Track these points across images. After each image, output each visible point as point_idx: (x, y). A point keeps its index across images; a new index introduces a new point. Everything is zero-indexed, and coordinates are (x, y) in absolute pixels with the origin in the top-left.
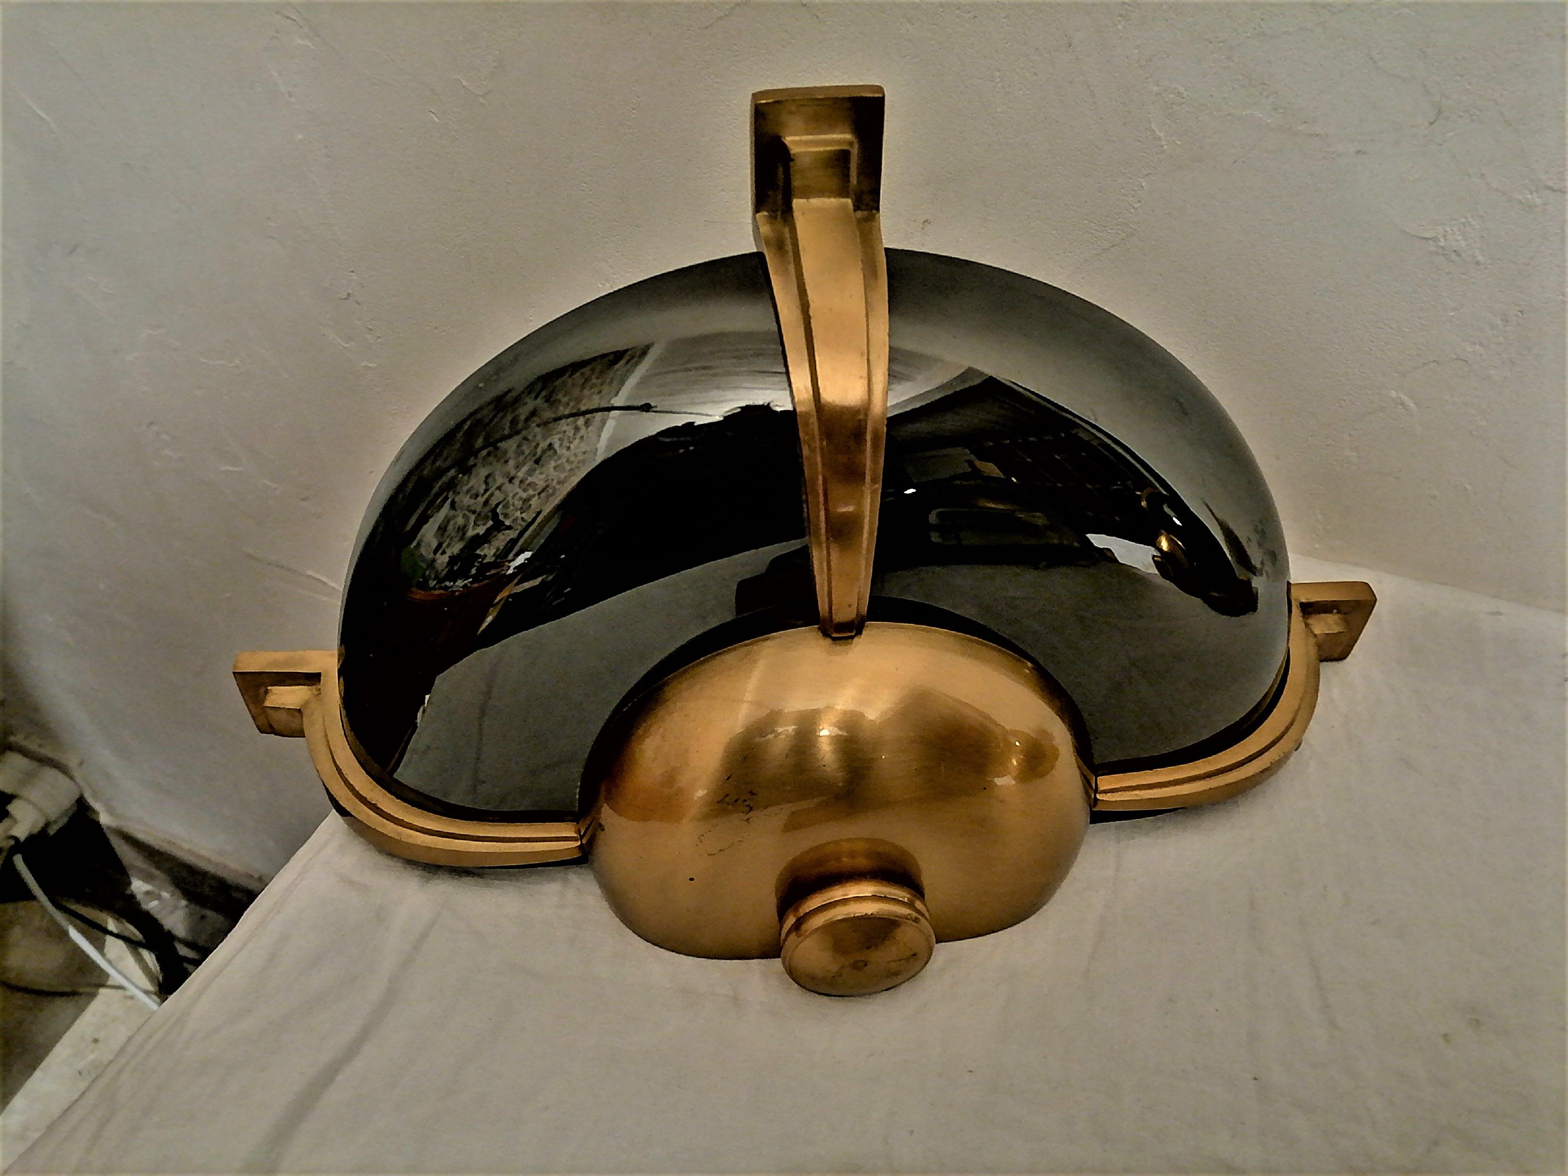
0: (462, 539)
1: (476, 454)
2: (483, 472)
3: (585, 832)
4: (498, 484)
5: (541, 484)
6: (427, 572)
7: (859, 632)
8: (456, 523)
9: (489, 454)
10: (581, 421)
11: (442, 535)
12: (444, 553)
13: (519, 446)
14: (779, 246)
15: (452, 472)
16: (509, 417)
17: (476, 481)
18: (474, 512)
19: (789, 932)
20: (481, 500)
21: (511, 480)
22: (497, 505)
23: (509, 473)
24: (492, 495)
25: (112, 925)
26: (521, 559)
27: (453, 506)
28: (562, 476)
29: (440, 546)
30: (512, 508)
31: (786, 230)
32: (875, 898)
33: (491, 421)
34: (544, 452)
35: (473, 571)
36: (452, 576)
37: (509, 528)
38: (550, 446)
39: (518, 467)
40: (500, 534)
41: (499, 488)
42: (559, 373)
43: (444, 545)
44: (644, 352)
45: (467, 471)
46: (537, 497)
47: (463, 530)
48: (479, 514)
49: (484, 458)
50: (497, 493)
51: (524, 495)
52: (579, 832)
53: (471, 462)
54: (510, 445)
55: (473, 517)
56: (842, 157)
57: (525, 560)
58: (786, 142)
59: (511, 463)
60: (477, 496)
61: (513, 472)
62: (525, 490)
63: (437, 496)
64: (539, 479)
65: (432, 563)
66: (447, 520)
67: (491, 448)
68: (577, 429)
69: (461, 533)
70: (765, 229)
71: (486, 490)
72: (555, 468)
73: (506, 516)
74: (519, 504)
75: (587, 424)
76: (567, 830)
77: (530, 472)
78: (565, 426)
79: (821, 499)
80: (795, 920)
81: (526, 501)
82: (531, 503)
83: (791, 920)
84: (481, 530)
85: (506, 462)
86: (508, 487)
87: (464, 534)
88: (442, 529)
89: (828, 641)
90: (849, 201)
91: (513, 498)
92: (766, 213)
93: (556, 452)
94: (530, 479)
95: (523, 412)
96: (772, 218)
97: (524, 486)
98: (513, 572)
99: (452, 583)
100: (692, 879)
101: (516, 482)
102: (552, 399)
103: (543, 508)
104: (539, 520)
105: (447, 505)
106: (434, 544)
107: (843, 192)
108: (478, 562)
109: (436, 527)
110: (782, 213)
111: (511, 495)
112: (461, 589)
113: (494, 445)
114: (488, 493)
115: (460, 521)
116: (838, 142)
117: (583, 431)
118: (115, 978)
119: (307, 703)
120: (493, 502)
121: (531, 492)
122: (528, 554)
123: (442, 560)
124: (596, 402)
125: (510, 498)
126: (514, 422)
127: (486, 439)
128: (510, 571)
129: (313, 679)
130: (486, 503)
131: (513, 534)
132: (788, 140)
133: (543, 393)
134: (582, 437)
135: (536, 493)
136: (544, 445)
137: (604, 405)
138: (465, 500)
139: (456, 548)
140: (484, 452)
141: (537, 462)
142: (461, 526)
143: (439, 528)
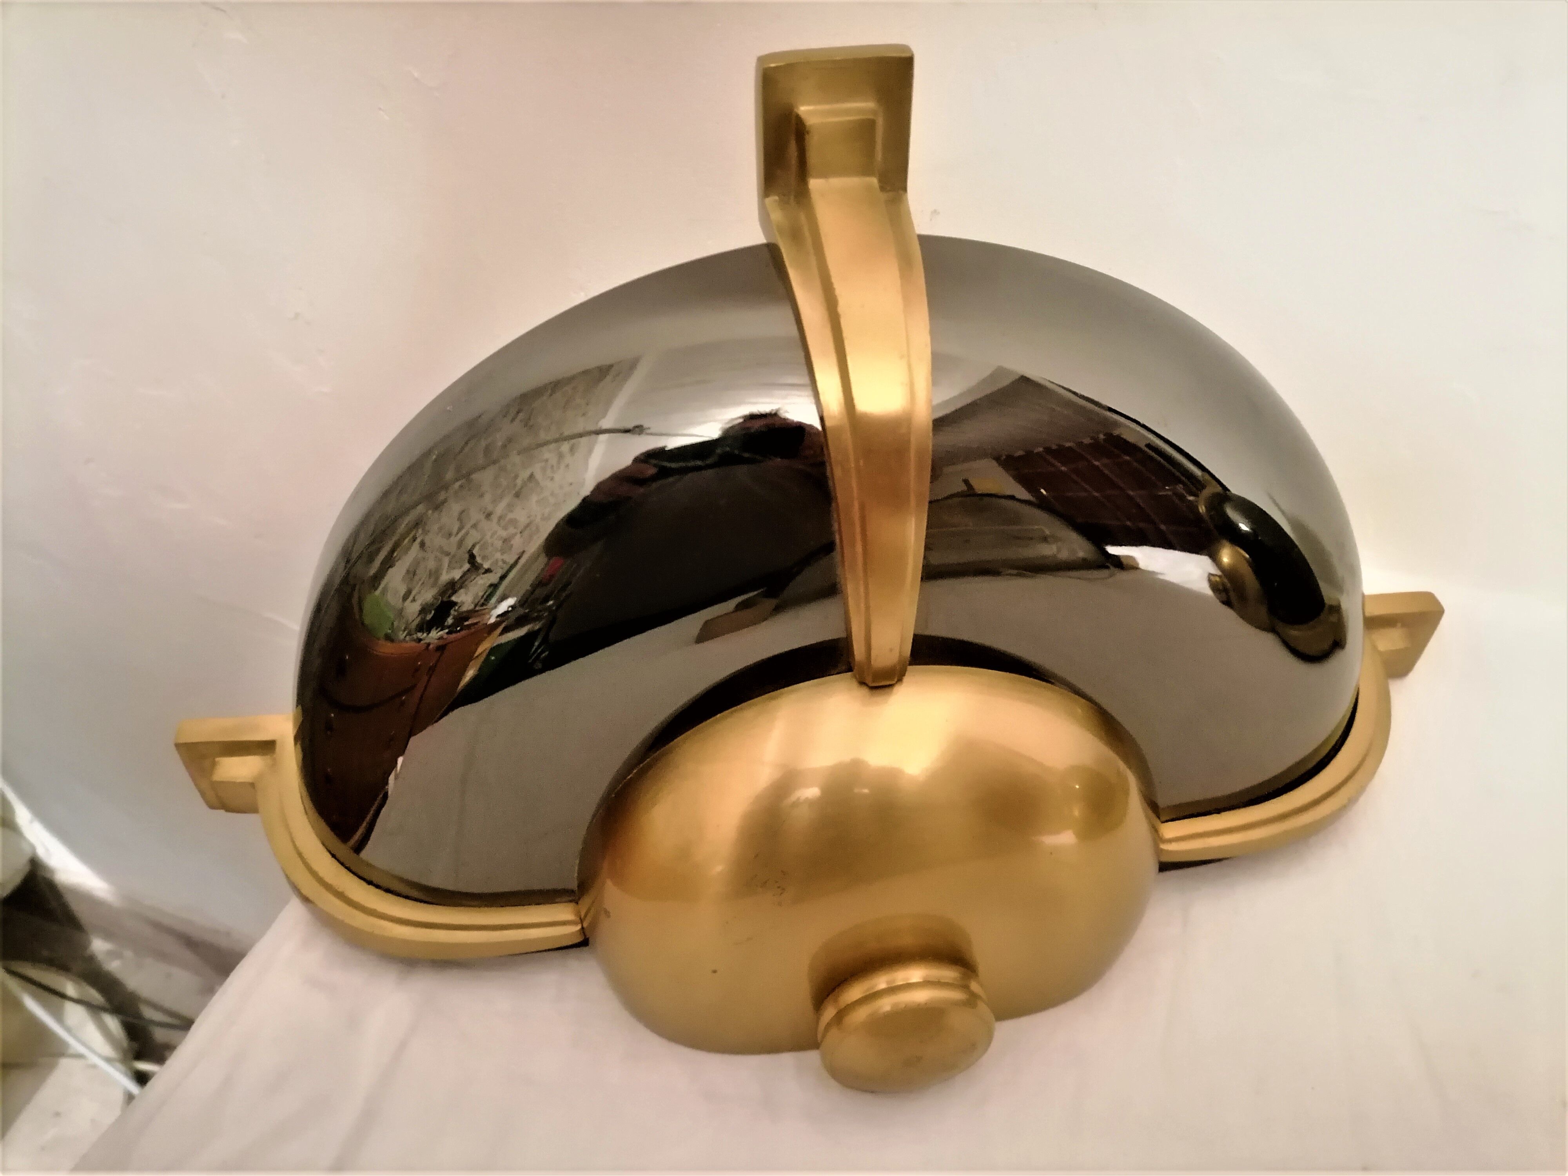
0: (434, 585)
1: (446, 487)
2: (455, 508)
3: (586, 916)
4: (472, 522)
5: (523, 519)
6: (396, 624)
7: (900, 680)
8: (426, 567)
9: (461, 486)
10: (565, 447)
11: (412, 580)
12: (414, 600)
13: (496, 477)
14: (795, 235)
15: (421, 508)
16: (483, 443)
17: (449, 517)
18: (448, 554)
19: (829, 1026)
20: (454, 540)
21: (488, 516)
22: (474, 546)
23: (486, 508)
24: (467, 533)
25: (70, 988)
26: (504, 607)
27: (422, 545)
28: (547, 511)
29: (409, 593)
30: (490, 549)
31: (803, 218)
32: (927, 983)
33: (462, 449)
34: (524, 484)
35: (450, 621)
36: (425, 627)
37: (488, 571)
38: (532, 476)
39: (495, 501)
40: (479, 577)
41: (474, 526)
42: (537, 393)
43: (414, 593)
44: (633, 365)
45: (437, 507)
46: (519, 535)
47: (435, 574)
48: (454, 556)
49: (456, 493)
50: (473, 532)
51: (504, 534)
52: (578, 914)
53: (442, 496)
54: (485, 478)
55: (446, 560)
56: (866, 128)
57: (508, 608)
58: (800, 113)
59: (488, 498)
60: (450, 535)
61: (490, 508)
62: (505, 528)
63: (403, 537)
64: (521, 516)
65: (400, 613)
66: (417, 563)
67: (464, 481)
68: (561, 456)
69: (432, 580)
70: (777, 216)
71: (460, 530)
72: (537, 502)
73: (484, 558)
74: (499, 544)
75: (572, 450)
76: (563, 912)
77: (510, 507)
78: (548, 453)
79: (858, 530)
80: (835, 1013)
81: (505, 541)
82: (512, 542)
83: (829, 1013)
84: (457, 574)
85: (482, 496)
86: (484, 524)
87: (437, 579)
88: (411, 573)
89: (864, 691)
90: (874, 181)
91: (491, 537)
92: (776, 198)
93: (537, 483)
94: (510, 516)
95: (499, 439)
96: (783, 203)
97: (503, 523)
98: (495, 621)
99: (425, 635)
100: (715, 972)
101: (495, 518)
102: (531, 423)
103: (526, 549)
104: (522, 561)
105: (416, 545)
106: (403, 590)
107: (866, 170)
108: (455, 610)
109: (404, 571)
110: (796, 197)
111: (489, 534)
112: (436, 641)
113: (468, 476)
114: (463, 532)
115: (431, 564)
116: (859, 111)
117: (568, 459)
118: (75, 1046)
119: (261, 776)
120: (469, 543)
121: (512, 530)
122: (511, 601)
123: (413, 609)
124: (581, 425)
125: (488, 537)
126: (487, 450)
127: (458, 469)
128: (492, 620)
129: (267, 747)
130: (461, 543)
131: (493, 578)
132: (804, 110)
133: (521, 416)
134: (567, 466)
135: (519, 532)
136: (524, 474)
137: (592, 428)
138: (435, 539)
139: (428, 595)
140: (457, 485)
141: (517, 495)
142: (434, 570)
143: (408, 572)
